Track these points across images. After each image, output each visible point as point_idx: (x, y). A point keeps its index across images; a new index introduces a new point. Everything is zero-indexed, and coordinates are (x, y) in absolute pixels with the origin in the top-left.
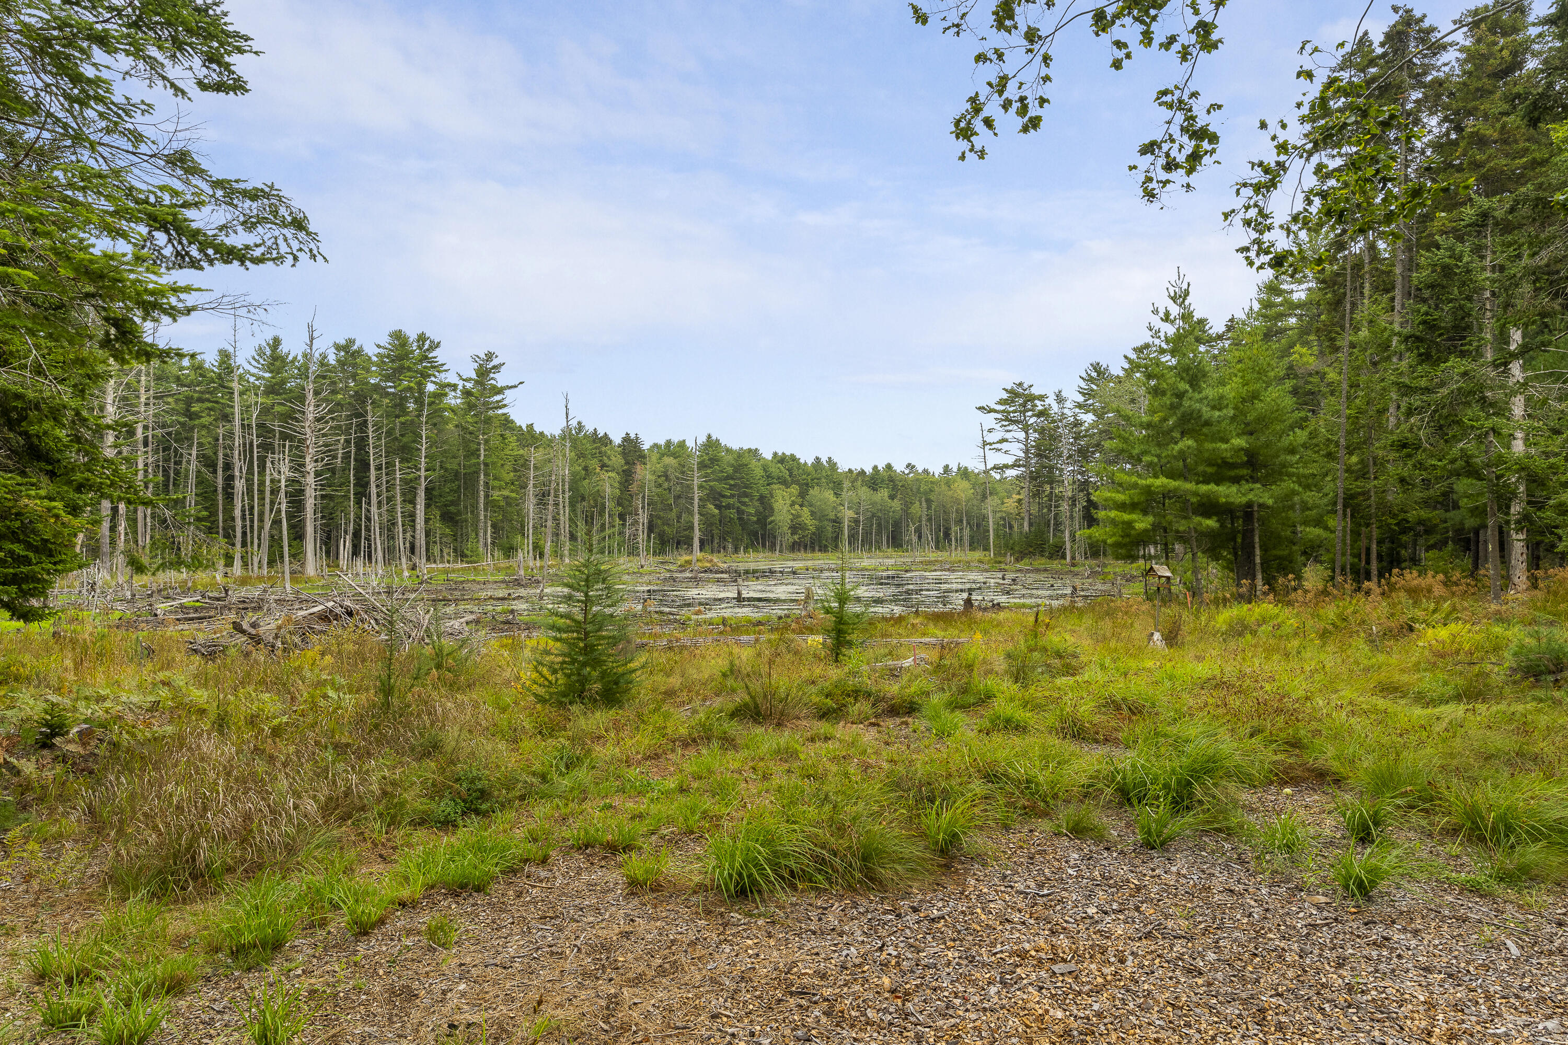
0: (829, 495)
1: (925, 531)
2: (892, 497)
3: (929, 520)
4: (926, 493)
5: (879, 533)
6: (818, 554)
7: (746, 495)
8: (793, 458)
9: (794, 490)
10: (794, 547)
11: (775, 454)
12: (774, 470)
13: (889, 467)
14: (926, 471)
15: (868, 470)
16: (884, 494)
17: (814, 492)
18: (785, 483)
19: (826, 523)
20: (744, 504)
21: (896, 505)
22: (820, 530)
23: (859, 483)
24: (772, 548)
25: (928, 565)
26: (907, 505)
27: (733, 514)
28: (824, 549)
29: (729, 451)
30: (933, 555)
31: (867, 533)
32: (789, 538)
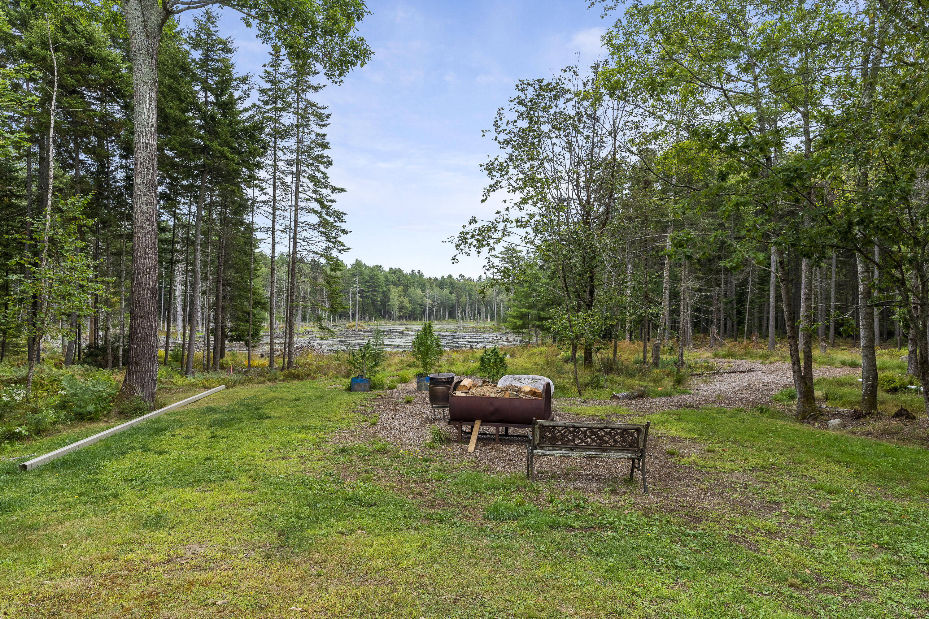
0: (419, 291)
1: (468, 310)
2: (451, 293)
3: (470, 305)
4: (469, 291)
5: (444, 311)
6: (412, 322)
7: (376, 291)
8: (400, 271)
9: (401, 288)
10: (400, 318)
11: (391, 269)
12: (391, 277)
13: (450, 276)
14: (470, 279)
15: (439, 278)
16: (447, 291)
17: (411, 290)
18: (396, 284)
19: (417, 306)
20: (375, 295)
21: (453, 297)
22: (413, 310)
24: (389, 318)
26: (459, 297)
27: (369, 301)
28: (415, 319)
29: (366, 267)
30: (471, 324)
31: (438, 311)
32: (398, 314)
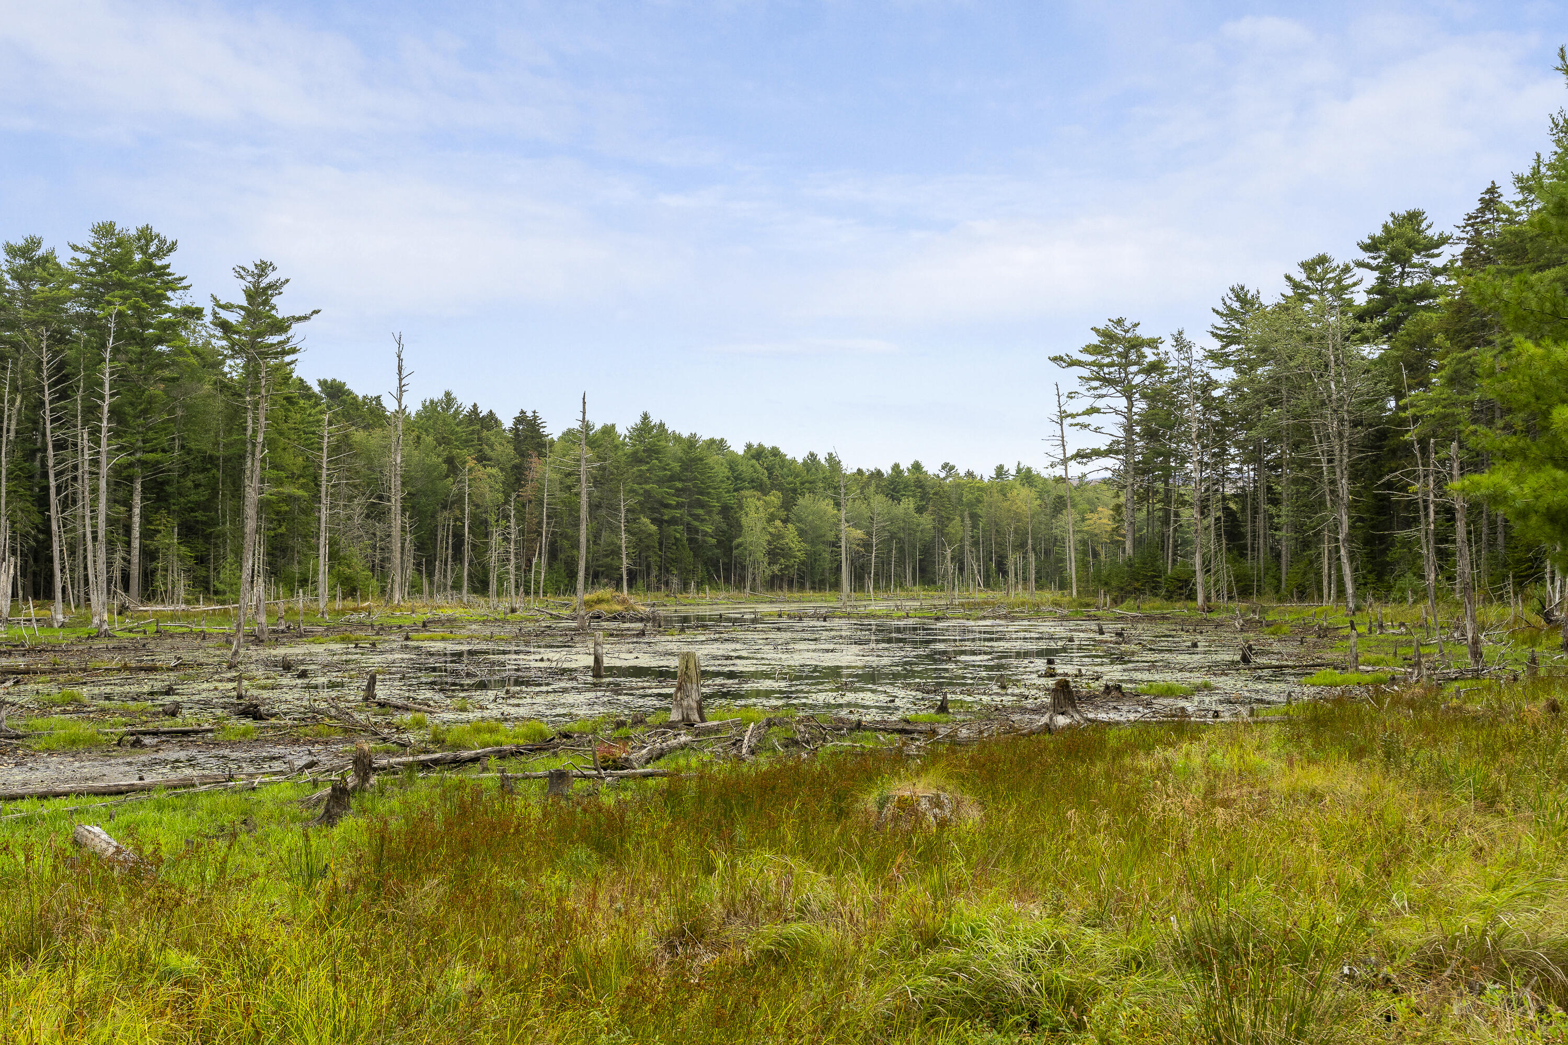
0: (826, 506)
1: (969, 559)
2: (920, 510)
3: (975, 544)
4: (970, 505)
5: (901, 562)
6: (809, 594)
7: (702, 505)
8: (775, 452)
9: (775, 498)
10: (774, 583)
11: (749, 446)
12: (745, 469)
13: (917, 467)
14: (970, 474)
15: (886, 470)
16: (908, 504)
17: (804, 501)
18: (761, 488)
19: (821, 547)
20: (697, 517)
21: (926, 521)
22: (813, 558)
23: (872, 489)
24: (740, 584)
25: (972, 609)
26: (942, 523)
27: (678, 532)
28: (819, 585)
29: (677, 438)
30: (980, 596)
31: (884, 562)
32: (765, 570)
